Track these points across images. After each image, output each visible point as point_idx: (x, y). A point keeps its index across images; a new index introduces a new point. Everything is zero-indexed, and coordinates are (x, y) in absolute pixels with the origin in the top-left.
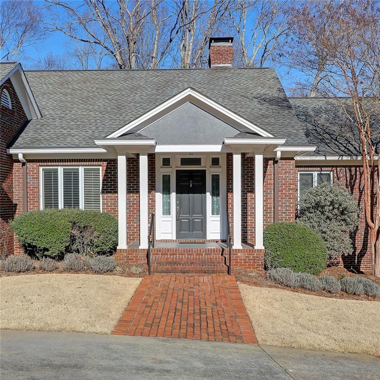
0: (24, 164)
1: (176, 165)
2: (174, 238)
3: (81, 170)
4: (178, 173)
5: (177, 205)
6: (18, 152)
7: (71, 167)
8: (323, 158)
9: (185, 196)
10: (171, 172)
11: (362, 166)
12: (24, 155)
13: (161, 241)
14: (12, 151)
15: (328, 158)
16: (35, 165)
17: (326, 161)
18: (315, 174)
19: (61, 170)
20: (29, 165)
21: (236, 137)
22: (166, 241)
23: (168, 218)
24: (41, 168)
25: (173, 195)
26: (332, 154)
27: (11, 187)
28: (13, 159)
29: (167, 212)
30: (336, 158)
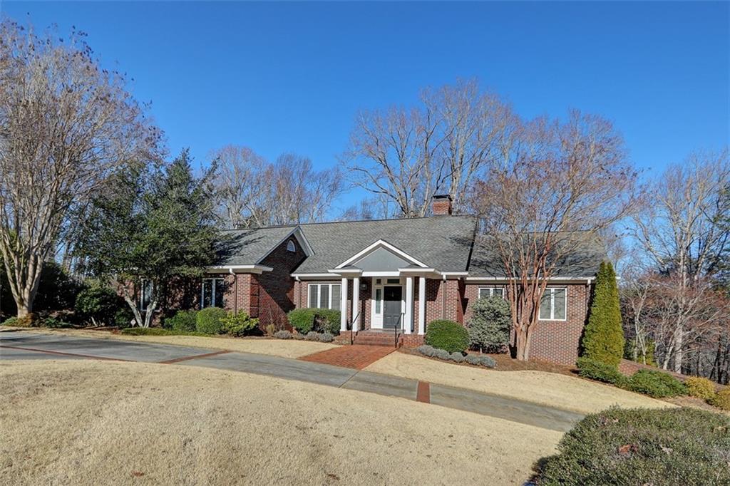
0: (300, 282)
1: (385, 283)
2: (382, 328)
3: (330, 285)
4: (385, 288)
5: (384, 307)
6: (296, 276)
7: (325, 284)
8: (494, 279)
9: (389, 302)
10: (381, 287)
11: (509, 284)
12: (299, 278)
13: (374, 329)
14: (293, 275)
15: (498, 279)
16: (305, 283)
17: (496, 280)
18: (491, 289)
19: (319, 286)
20: (303, 283)
21: (407, 268)
22: (377, 329)
23: (378, 315)
24: (309, 285)
25: (382, 301)
26: (501, 276)
27: (292, 295)
28: (293, 279)
29: (378, 311)
30: (504, 279)
